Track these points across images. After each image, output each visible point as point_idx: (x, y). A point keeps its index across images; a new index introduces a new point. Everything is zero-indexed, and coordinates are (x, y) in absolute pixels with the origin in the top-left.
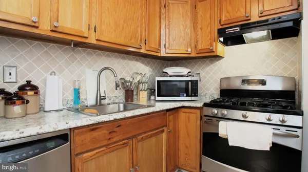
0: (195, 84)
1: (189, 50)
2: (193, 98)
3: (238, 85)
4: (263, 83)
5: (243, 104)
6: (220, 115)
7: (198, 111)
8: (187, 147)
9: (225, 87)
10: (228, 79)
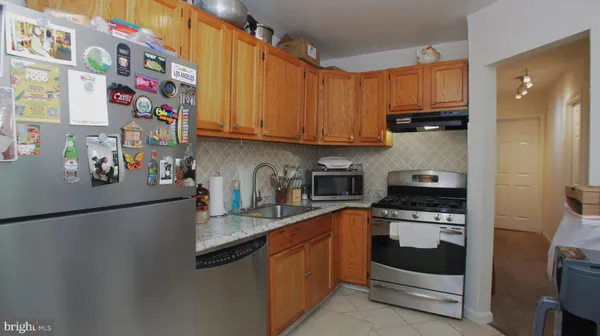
0: (359, 179)
1: (352, 138)
2: (357, 197)
3: (408, 181)
4: (435, 179)
5: (414, 204)
6: (390, 216)
7: (365, 213)
8: (351, 255)
9: (393, 182)
10: (398, 173)
